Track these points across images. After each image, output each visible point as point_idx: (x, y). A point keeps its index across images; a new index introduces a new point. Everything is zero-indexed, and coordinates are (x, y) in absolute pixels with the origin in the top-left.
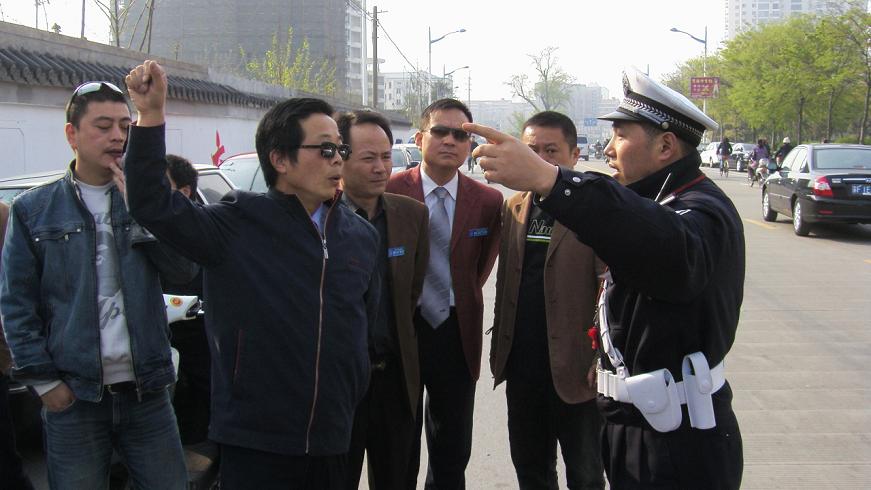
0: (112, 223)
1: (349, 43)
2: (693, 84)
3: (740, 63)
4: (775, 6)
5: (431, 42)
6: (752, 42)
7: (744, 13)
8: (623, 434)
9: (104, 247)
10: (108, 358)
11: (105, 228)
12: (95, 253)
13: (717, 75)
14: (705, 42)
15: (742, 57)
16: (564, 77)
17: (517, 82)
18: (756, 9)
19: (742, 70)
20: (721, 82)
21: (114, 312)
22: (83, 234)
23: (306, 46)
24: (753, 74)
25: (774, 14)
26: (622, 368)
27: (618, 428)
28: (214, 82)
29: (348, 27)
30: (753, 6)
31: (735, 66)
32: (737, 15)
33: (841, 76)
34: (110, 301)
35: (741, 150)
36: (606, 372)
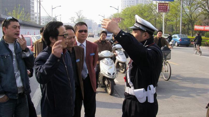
0: (15, 53)
1: (31, 9)
4: (133, 2)
5: (52, 9)
6: (129, 10)
7: (126, 3)
8: (131, 102)
9: (14, 59)
10: (18, 87)
11: (14, 54)
12: (13, 61)
13: (121, 17)
14: (118, 10)
15: (127, 13)
16: (84, 17)
17: (72, 19)
18: (128, 2)
19: (127, 16)
20: (122, 19)
21: (18, 76)
22: (10, 56)
23: (23, 9)
24: (129, 17)
25: (132, 3)
26: (133, 87)
27: (129, 101)
29: (31, 5)
30: (128, 1)
31: (125, 15)
32: (124, 3)
33: (149, 18)
34: (17, 73)
36: (128, 87)
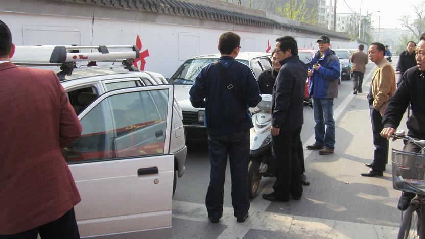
17: (405, 19)
23: (304, 1)
28: (268, 18)
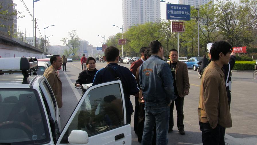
1: (14, 28)
2: (119, 41)
3: (133, 35)
5: (44, 28)
7: (128, 21)
13: (126, 38)
14: (123, 29)
15: (134, 33)
16: (78, 38)
17: (64, 40)
18: (131, 19)
19: (133, 37)
20: (127, 40)
24: (137, 38)
25: (136, 21)
31: (131, 36)
32: (126, 21)
35: (135, 59)
